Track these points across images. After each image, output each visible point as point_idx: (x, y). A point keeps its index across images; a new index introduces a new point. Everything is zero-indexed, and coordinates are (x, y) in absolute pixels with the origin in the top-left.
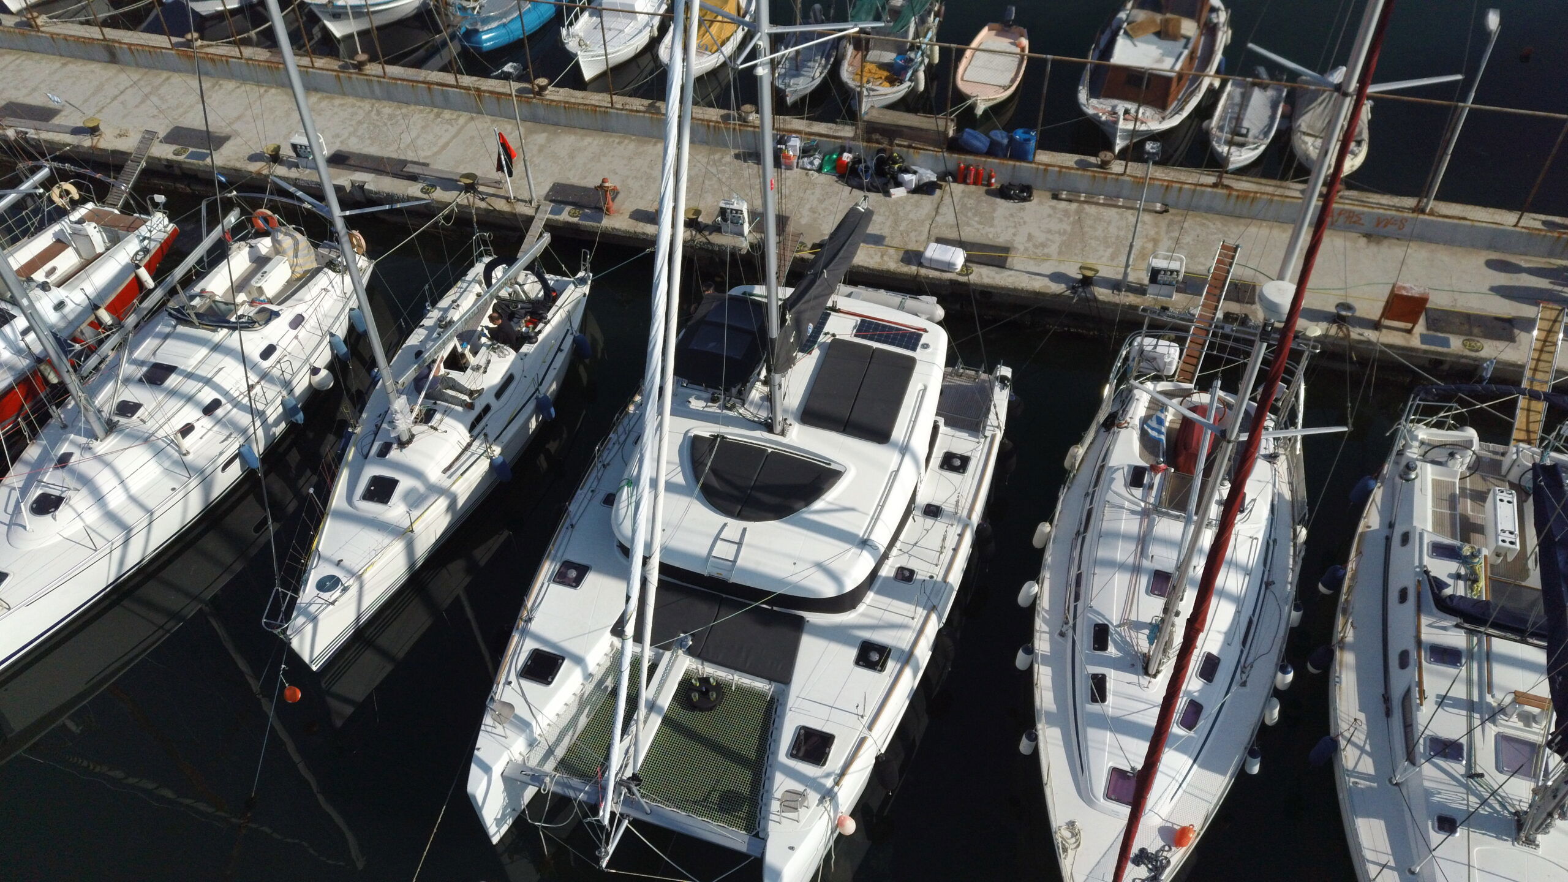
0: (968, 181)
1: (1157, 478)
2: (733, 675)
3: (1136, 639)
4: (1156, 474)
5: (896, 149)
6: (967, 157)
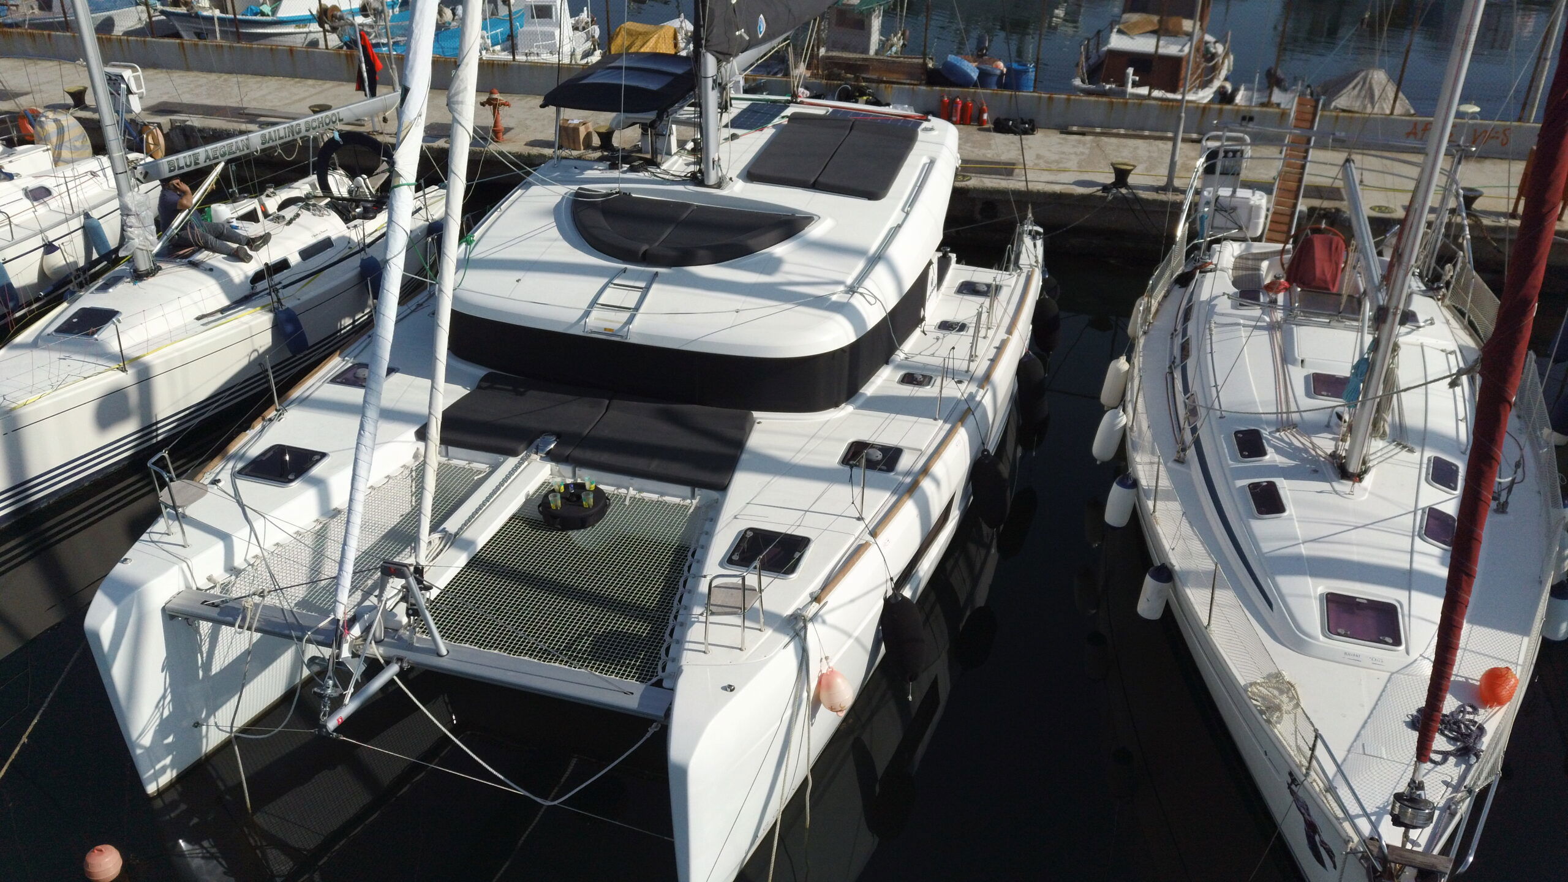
0: (954, 119)
1: (1281, 298)
2: (628, 489)
3: (1311, 443)
4: (1277, 293)
5: (865, 84)
6: (952, 89)
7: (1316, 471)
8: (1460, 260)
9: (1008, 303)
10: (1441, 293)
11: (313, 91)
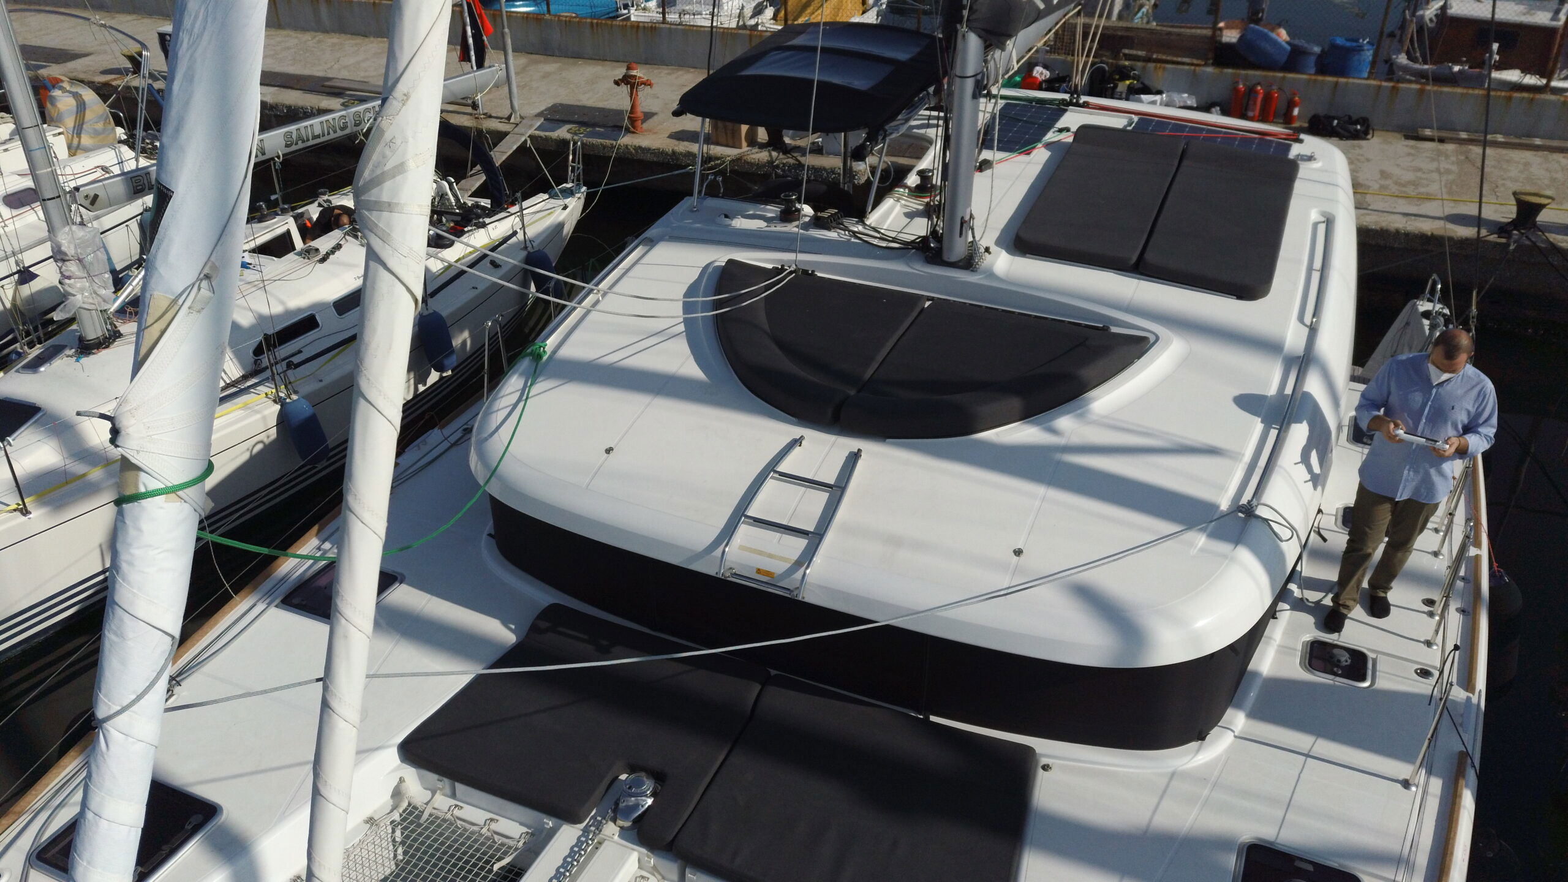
0: (1251, 114)
5: (1127, 63)
6: (1251, 72)
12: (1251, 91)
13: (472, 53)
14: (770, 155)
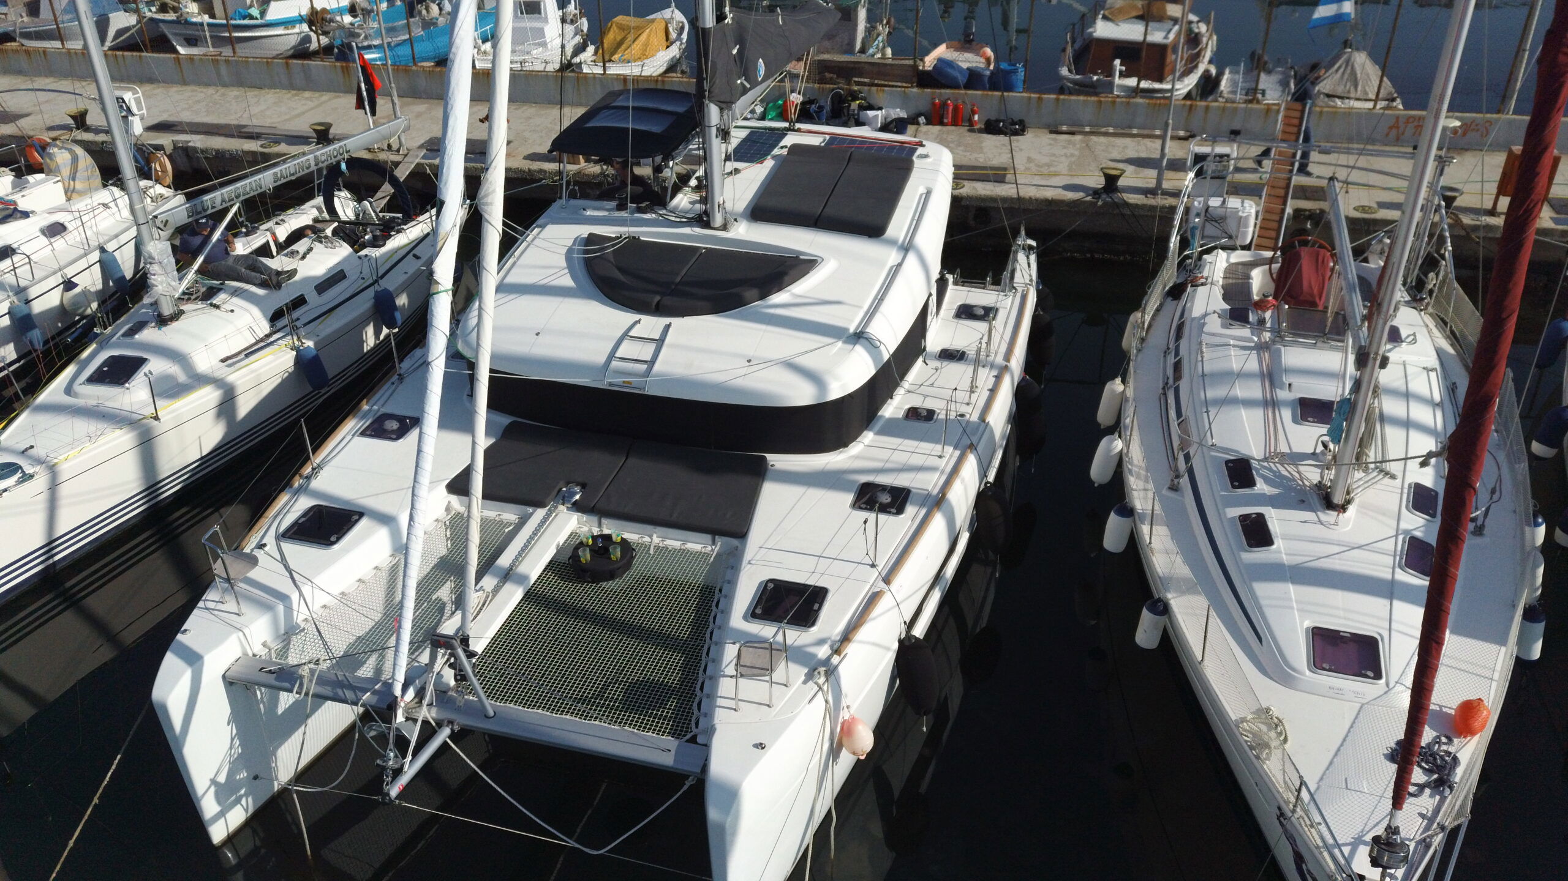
0: (945, 121)
1: (1268, 315)
2: (651, 537)
3: (1298, 472)
4: (1264, 312)
5: (856, 88)
6: (943, 91)
7: (1303, 501)
8: (1442, 268)
9: (1005, 326)
10: (1424, 304)
11: (311, 104)
12: (944, 105)
13: (366, 103)
14: (602, 169)
